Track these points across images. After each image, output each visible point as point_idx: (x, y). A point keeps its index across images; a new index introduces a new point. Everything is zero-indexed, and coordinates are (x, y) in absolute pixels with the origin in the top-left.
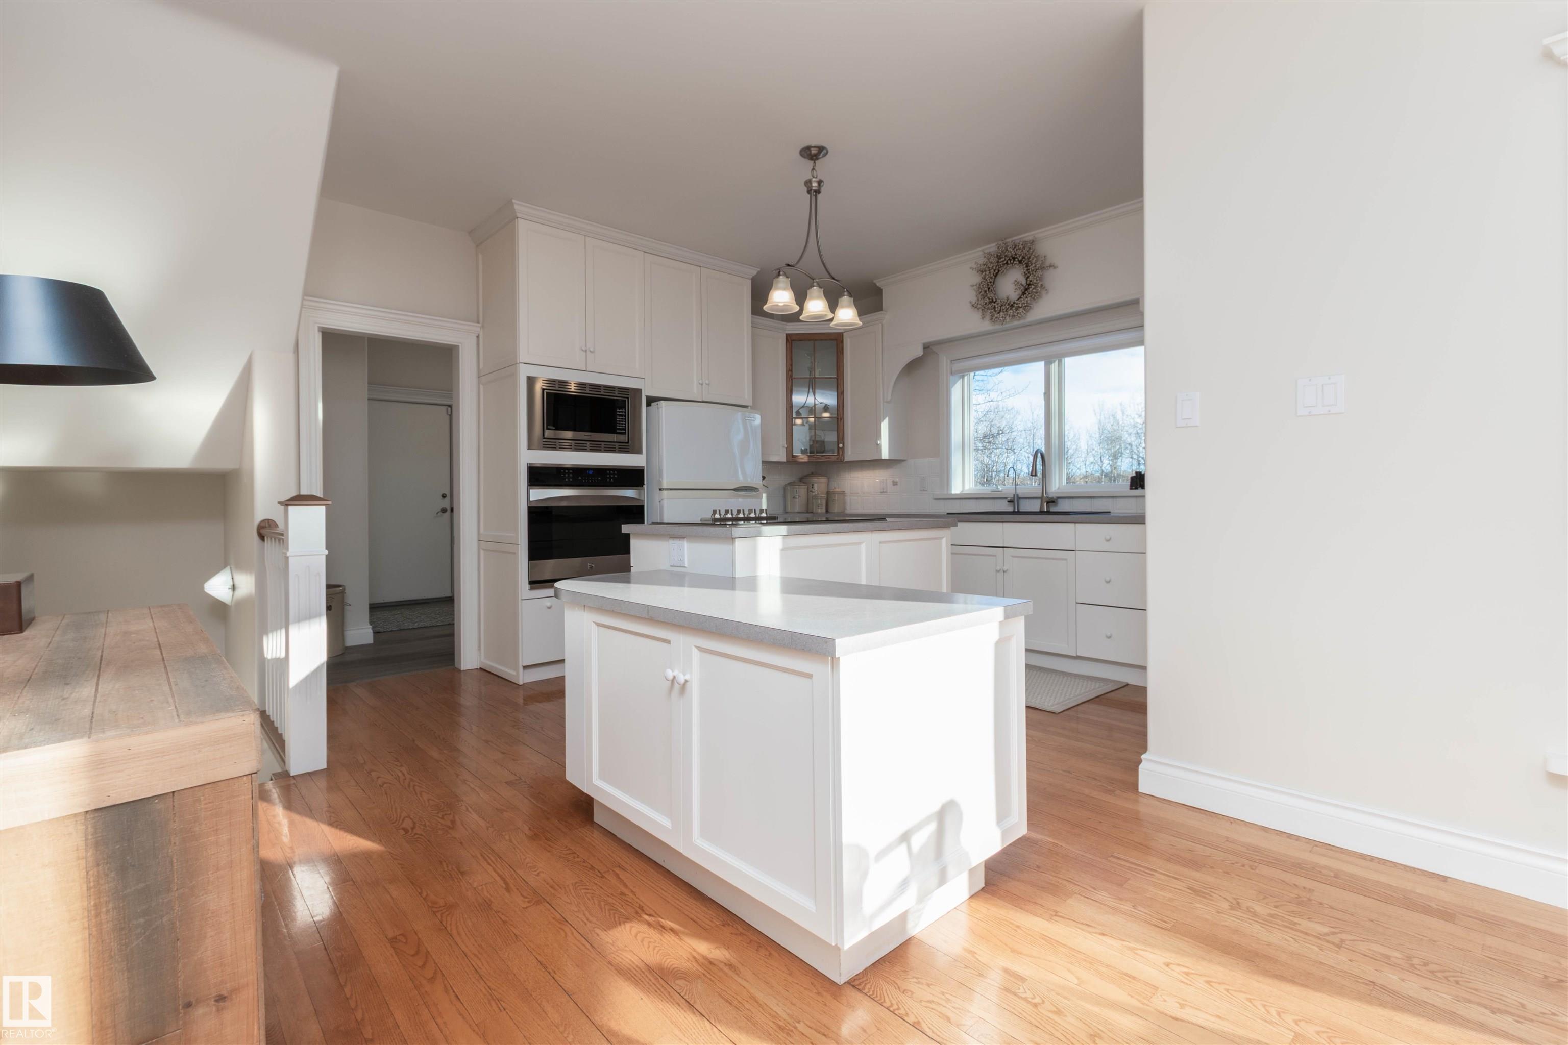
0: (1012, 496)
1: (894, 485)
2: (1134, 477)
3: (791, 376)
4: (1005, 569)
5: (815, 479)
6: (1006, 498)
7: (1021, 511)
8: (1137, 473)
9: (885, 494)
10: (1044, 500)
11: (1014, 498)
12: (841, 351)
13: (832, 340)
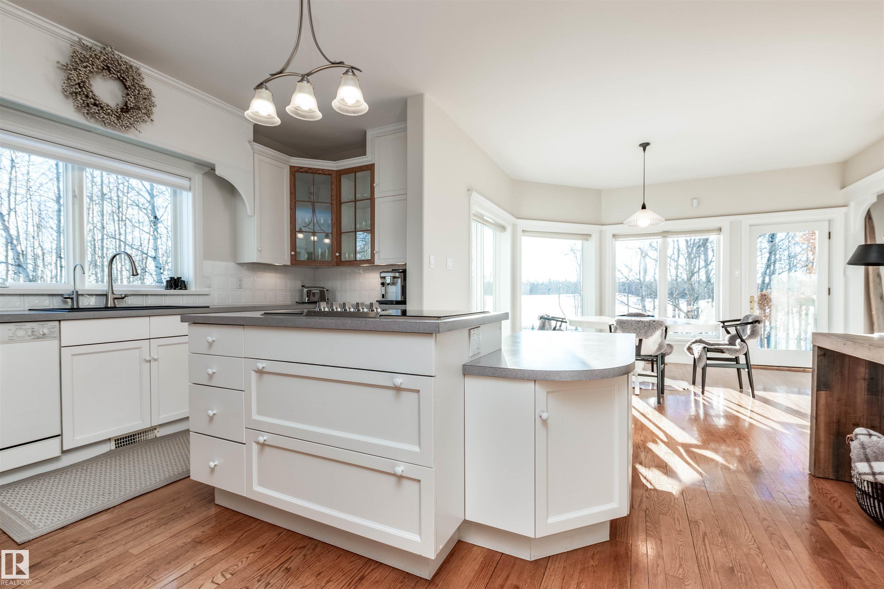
0: (71, 293)
6: (62, 295)
7: (80, 307)
10: (110, 297)
11: (73, 294)
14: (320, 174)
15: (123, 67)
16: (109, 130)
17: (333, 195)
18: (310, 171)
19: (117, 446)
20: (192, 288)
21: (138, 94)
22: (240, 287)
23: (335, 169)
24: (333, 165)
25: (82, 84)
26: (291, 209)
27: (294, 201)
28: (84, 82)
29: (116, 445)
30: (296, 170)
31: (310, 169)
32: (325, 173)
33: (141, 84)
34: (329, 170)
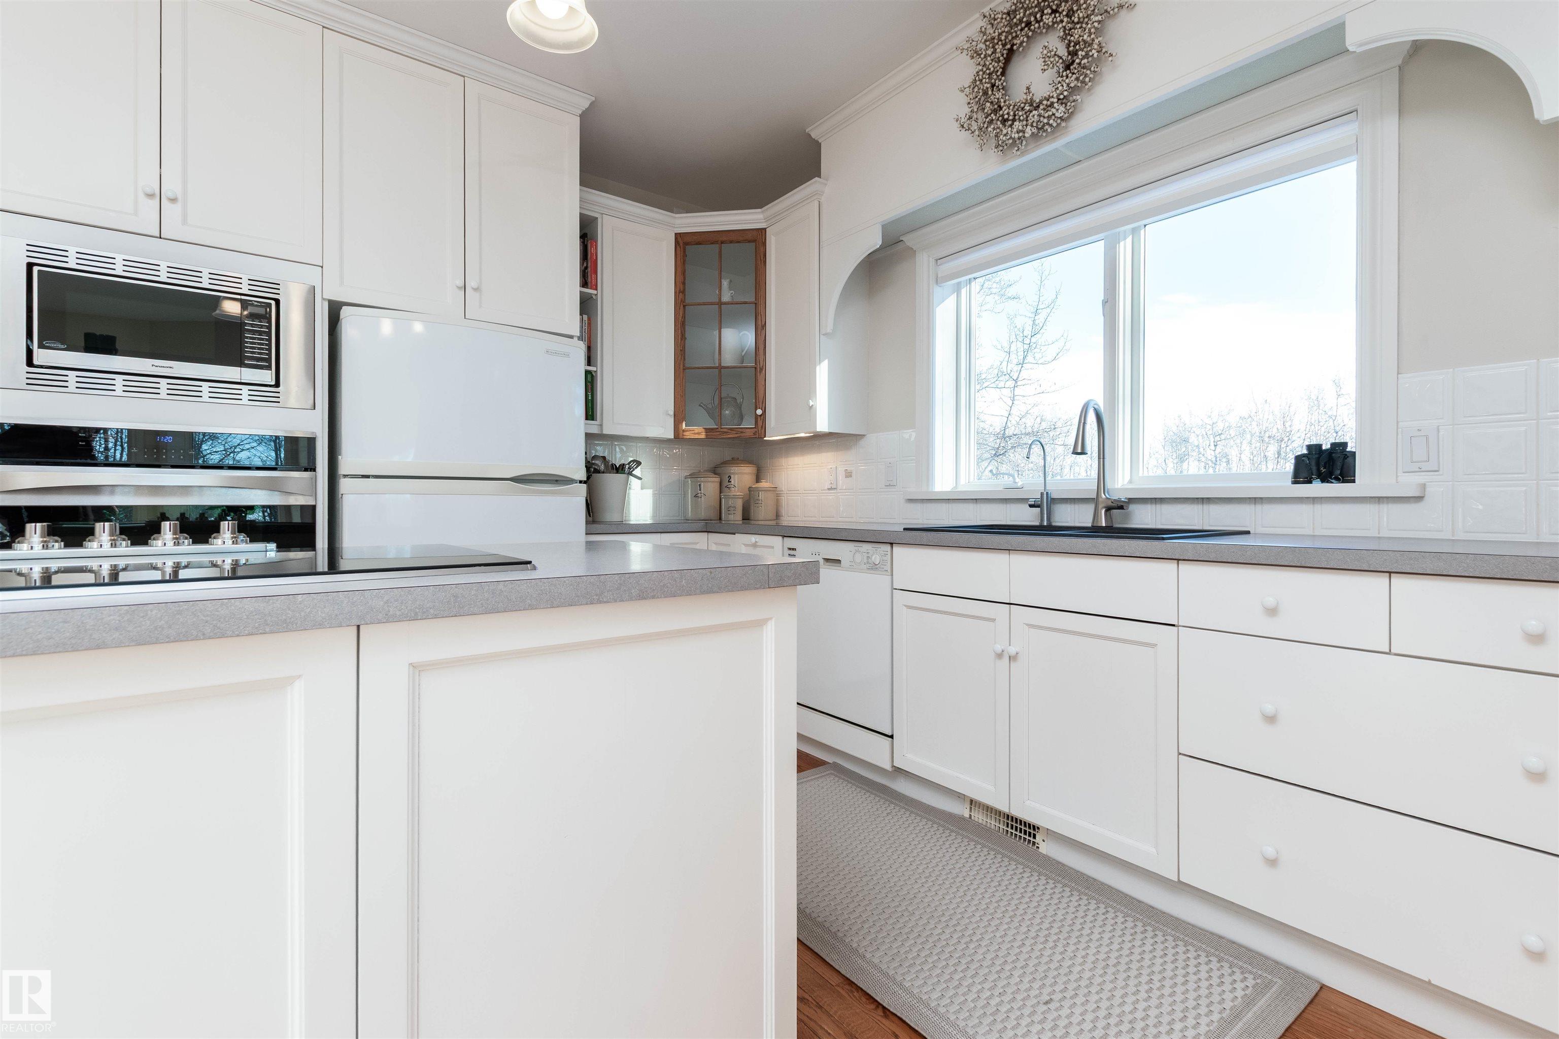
0: (1039, 497)
1: (846, 477)
2: (1303, 455)
3: (683, 301)
4: (1012, 650)
5: (734, 469)
6: (1026, 500)
8: (1309, 447)
9: (838, 490)
10: (1100, 506)
11: (1042, 500)
12: (762, 258)
13: (749, 242)
28: (986, 92)
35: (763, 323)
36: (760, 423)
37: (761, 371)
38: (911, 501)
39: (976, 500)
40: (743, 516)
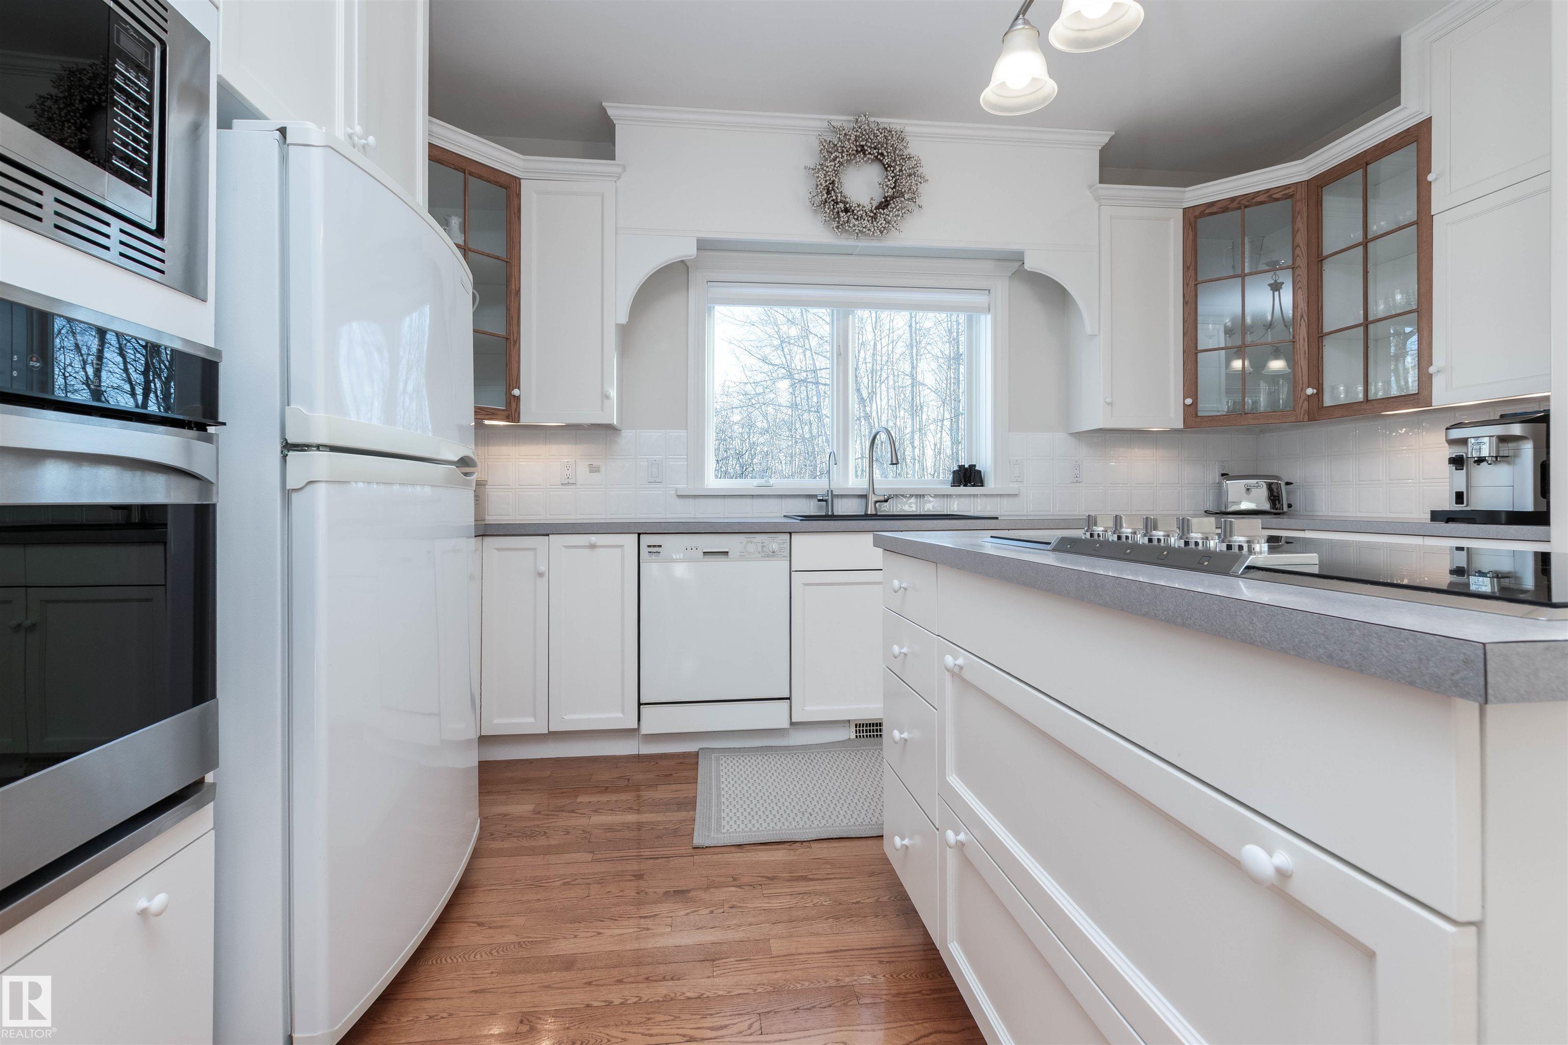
0: (825, 493)
1: (591, 472)
2: (958, 471)
7: (835, 514)
9: (573, 487)
10: (871, 500)
11: (828, 496)
12: (516, 212)
13: (501, 186)
14: (1261, 203)
15: (881, 138)
16: (864, 243)
17: (1298, 246)
18: (1235, 205)
19: (858, 734)
20: (991, 483)
21: (901, 171)
22: (1077, 480)
23: (1306, 177)
24: (1295, 169)
25: (831, 186)
26: (1185, 303)
27: (1192, 284)
28: (833, 183)
29: (856, 733)
30: (1197, 213)
31: (1233, 199)
32: (1276, 196)
33: (906, 153)
34: (1287, 187)
35: (517, 289)
36: (514, 405)
37: (514, 345)
38: (679, 496)
39: (724, 496)
40: (475, 518)
